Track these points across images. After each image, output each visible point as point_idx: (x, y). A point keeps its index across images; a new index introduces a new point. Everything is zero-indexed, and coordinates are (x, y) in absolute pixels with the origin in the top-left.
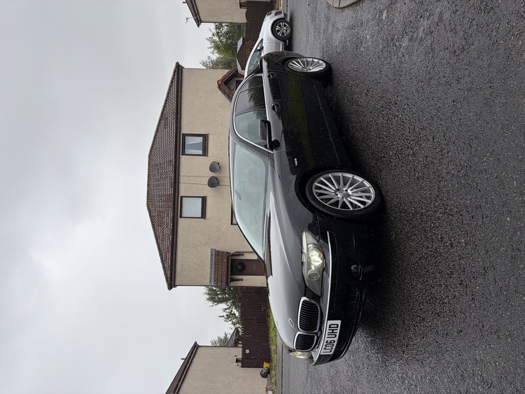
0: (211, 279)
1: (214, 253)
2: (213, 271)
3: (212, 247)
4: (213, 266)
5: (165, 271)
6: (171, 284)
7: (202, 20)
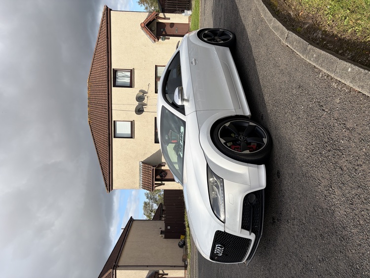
0: (140, 184)
1: (141, 165)
2: (142, 178)
3: (140, 161)
4: (142, 175)
6: (110, 189)
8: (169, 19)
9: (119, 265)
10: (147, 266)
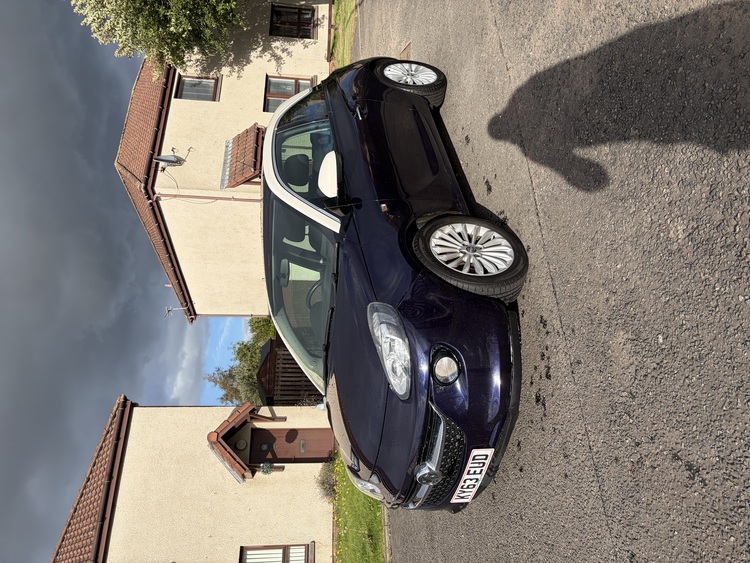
7: (197, 312)
8: (284, 419)
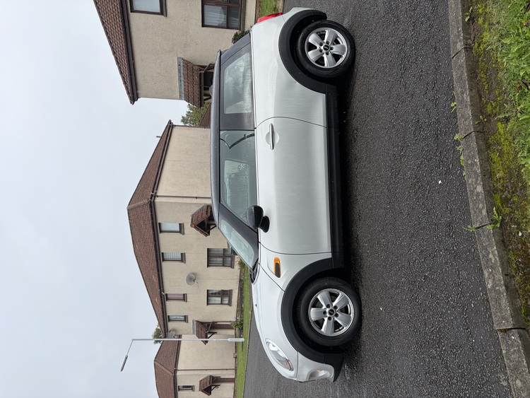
0: (180, 92)
1: (182, 64)
2: (183, 85)
3: (179, 56)
4: (182, 79)
5: (123, 78)
6: (134, 97)
9: (158, 194)
10: (196, 198)
